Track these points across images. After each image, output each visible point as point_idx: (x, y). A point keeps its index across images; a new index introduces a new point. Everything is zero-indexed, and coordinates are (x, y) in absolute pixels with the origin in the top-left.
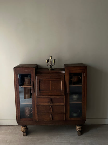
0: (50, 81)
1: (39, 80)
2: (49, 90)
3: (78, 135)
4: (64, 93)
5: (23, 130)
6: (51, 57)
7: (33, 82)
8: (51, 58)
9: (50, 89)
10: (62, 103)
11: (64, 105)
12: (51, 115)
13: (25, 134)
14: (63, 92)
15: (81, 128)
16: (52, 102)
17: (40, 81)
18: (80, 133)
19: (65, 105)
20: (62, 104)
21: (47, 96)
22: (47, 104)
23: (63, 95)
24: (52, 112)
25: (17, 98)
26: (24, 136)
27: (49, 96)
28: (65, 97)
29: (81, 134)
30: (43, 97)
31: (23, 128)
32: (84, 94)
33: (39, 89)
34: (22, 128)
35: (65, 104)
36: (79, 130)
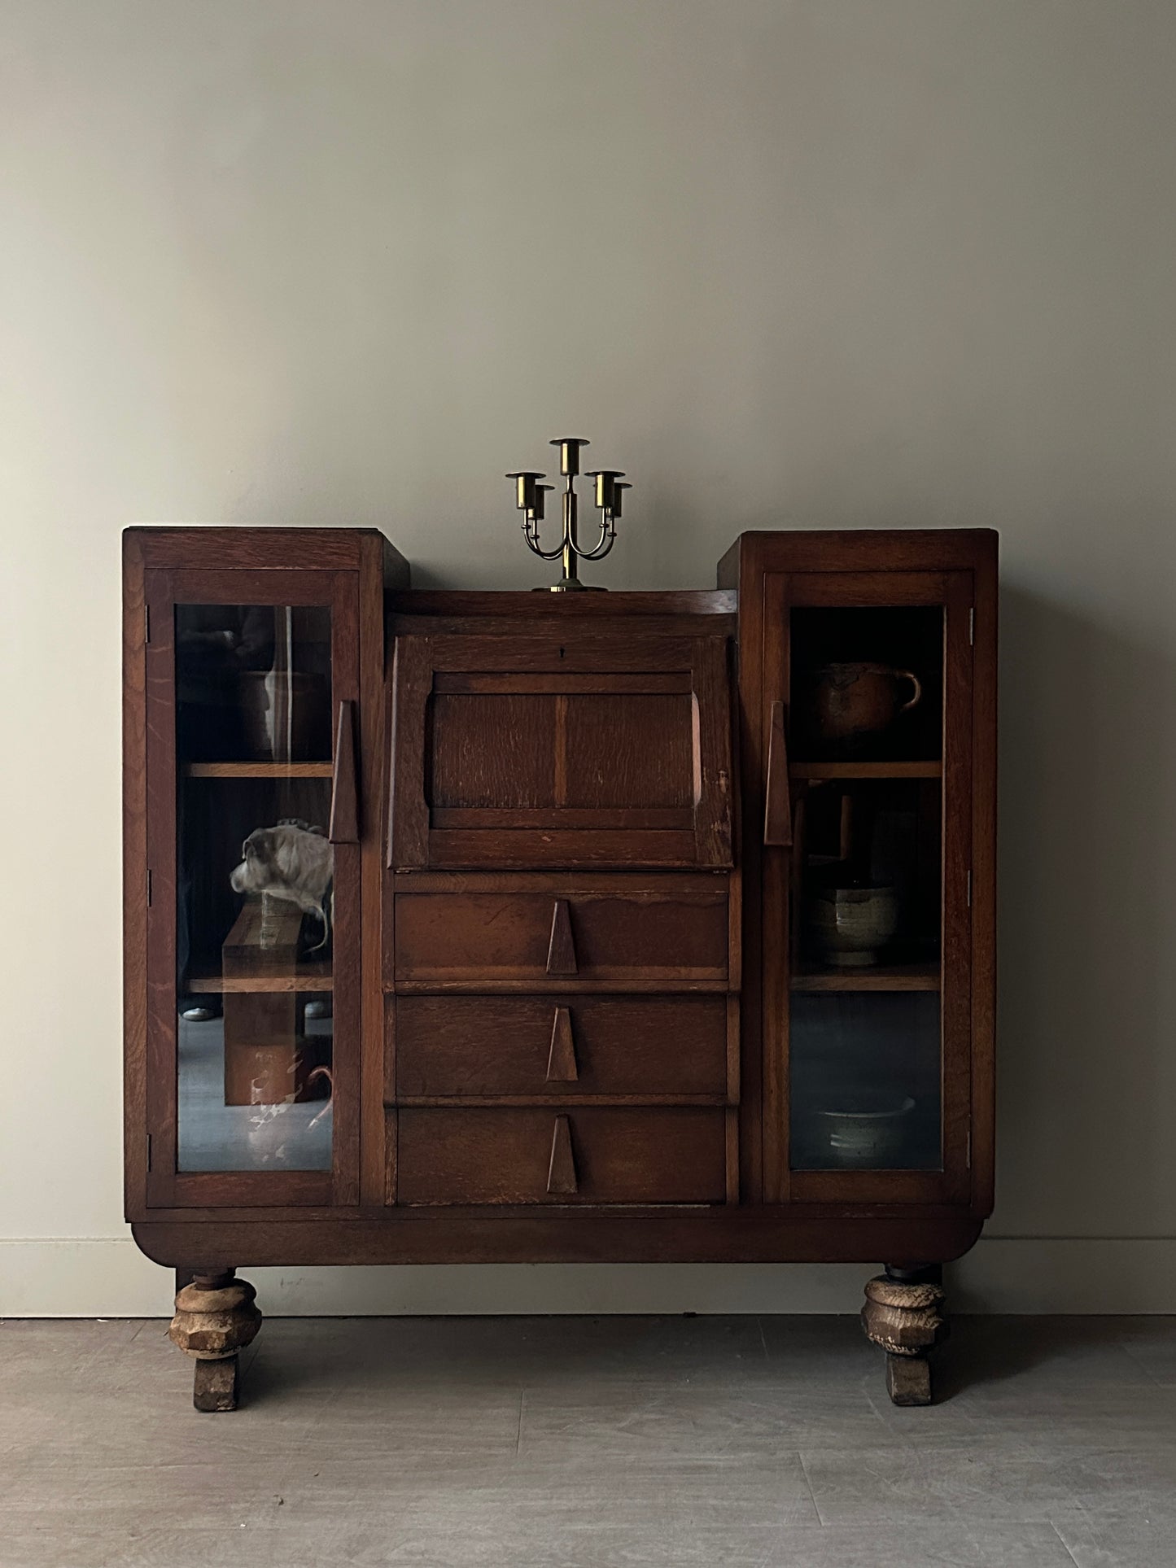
0: (561, 706)
1: (423, 689)
2: (549, 804)
3: (899, 1401)
4: (722, 834)
5: (198, 1326)
6: (574, 445)
7: (354, 710)
8: (573, 469)
9: (560, 792)
10: (697, 972)
11: (723, 996)
12: (557, 1128)
13: (220, 1383)
14: (717, 826)
15: (936, 1307)
16: (581, 956)
17: (431, 701)
18: (921, 1370)
19: (742, 997)
20: (701, 977)
21: (514, 882)
22: (511, 977)
23: (716, 861)
24: (572, 1075)
25: (144, 902)
26: (205, 1403)
27: (544, 882)
28: (736, 886)
29: (939, 1392)
30: (469, 894)
31: (202, 1300)
32: (969, 865)
33: (416, 788)
34: (192, 1305)
35: (735, 986)
36: (905, 1336)
